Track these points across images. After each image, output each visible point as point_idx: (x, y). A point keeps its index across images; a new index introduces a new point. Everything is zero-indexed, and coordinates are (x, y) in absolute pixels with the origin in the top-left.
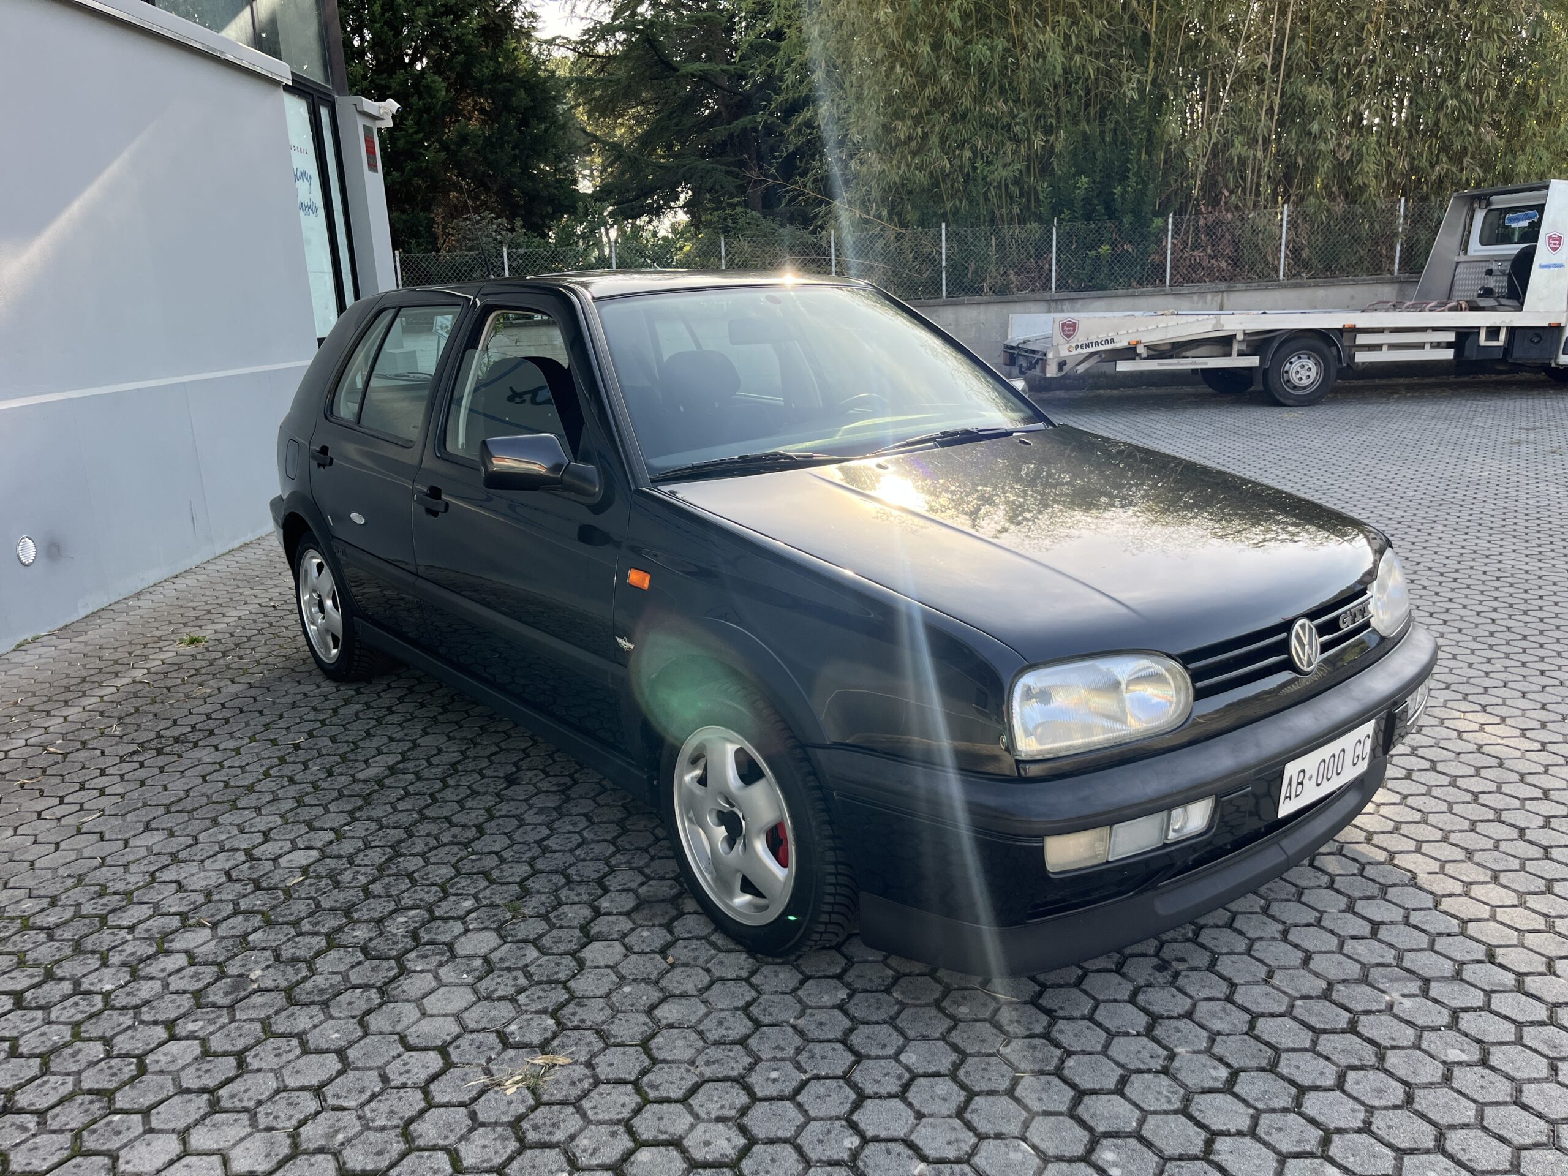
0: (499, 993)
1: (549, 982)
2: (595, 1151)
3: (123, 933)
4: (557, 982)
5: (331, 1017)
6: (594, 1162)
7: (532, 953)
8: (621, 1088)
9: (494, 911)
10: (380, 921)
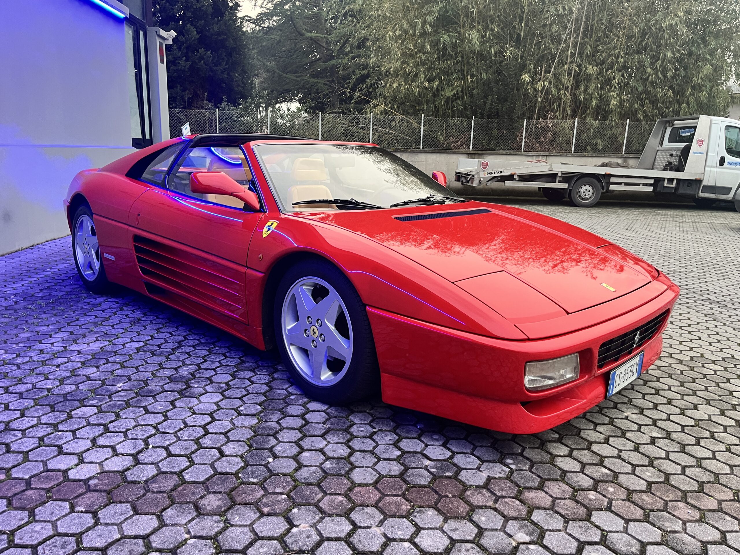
0: (234, 396)
1: (257, 393)
2: (284, 452)
3: (54, 368)
4: (261, 393)
5: (157, 401)
6: (284, 455)
7: (248, 383)
8: (293, 431)
9: (229, 367)
10: (176, 369)
